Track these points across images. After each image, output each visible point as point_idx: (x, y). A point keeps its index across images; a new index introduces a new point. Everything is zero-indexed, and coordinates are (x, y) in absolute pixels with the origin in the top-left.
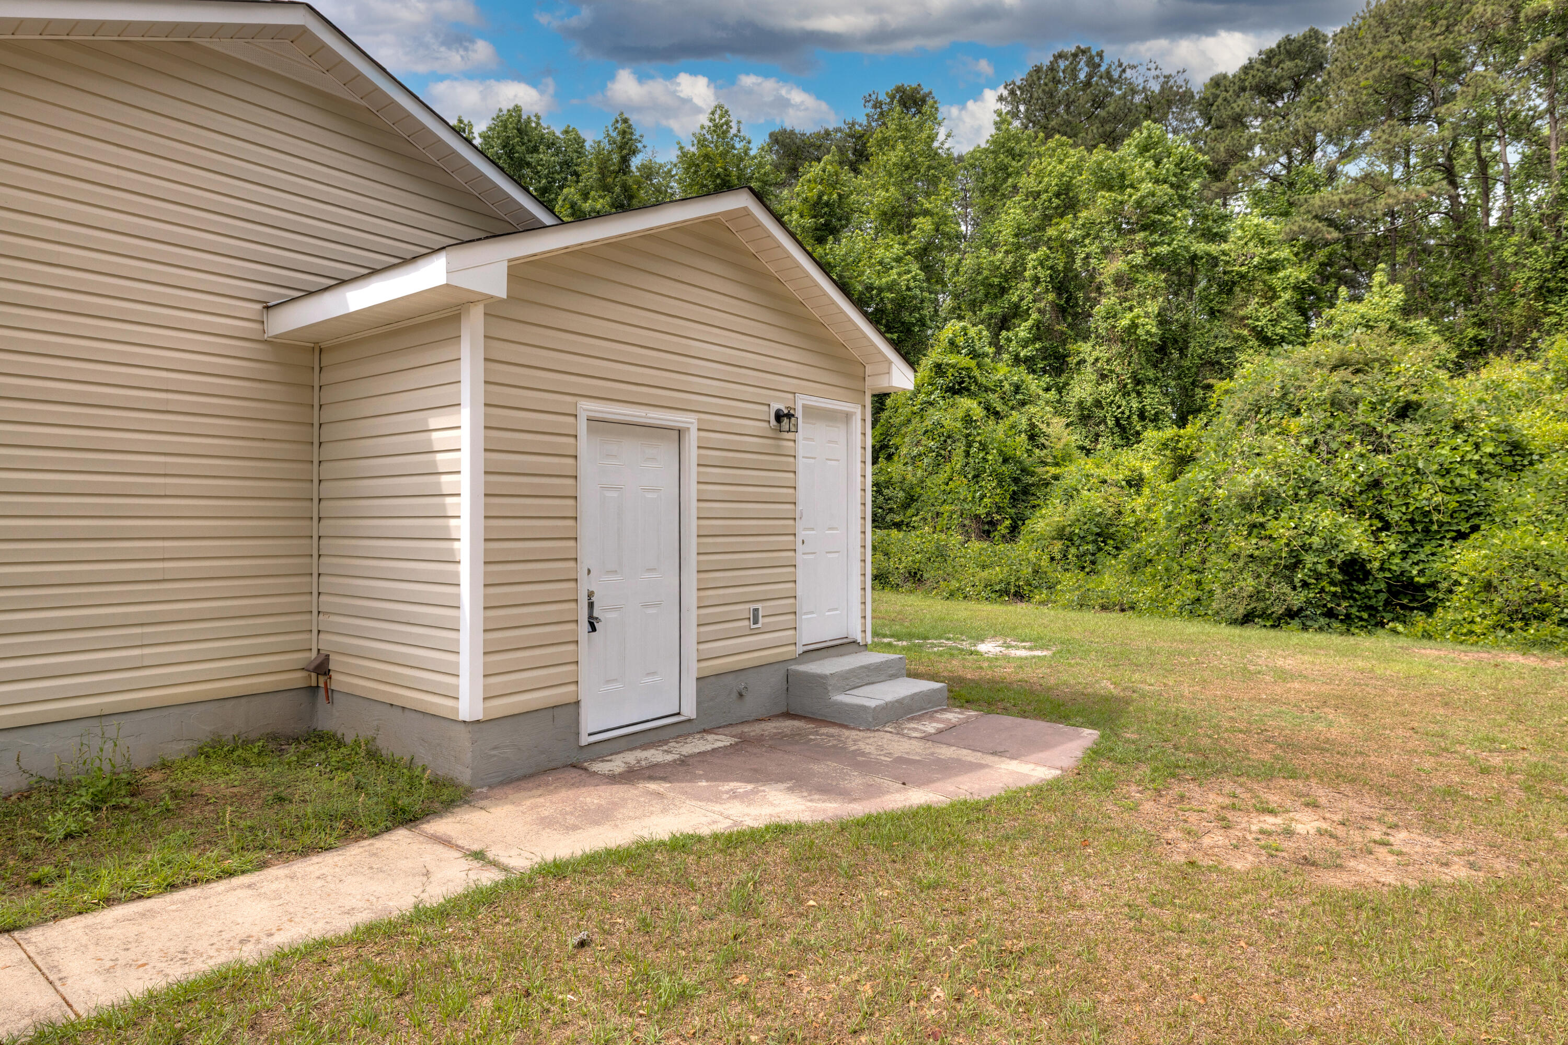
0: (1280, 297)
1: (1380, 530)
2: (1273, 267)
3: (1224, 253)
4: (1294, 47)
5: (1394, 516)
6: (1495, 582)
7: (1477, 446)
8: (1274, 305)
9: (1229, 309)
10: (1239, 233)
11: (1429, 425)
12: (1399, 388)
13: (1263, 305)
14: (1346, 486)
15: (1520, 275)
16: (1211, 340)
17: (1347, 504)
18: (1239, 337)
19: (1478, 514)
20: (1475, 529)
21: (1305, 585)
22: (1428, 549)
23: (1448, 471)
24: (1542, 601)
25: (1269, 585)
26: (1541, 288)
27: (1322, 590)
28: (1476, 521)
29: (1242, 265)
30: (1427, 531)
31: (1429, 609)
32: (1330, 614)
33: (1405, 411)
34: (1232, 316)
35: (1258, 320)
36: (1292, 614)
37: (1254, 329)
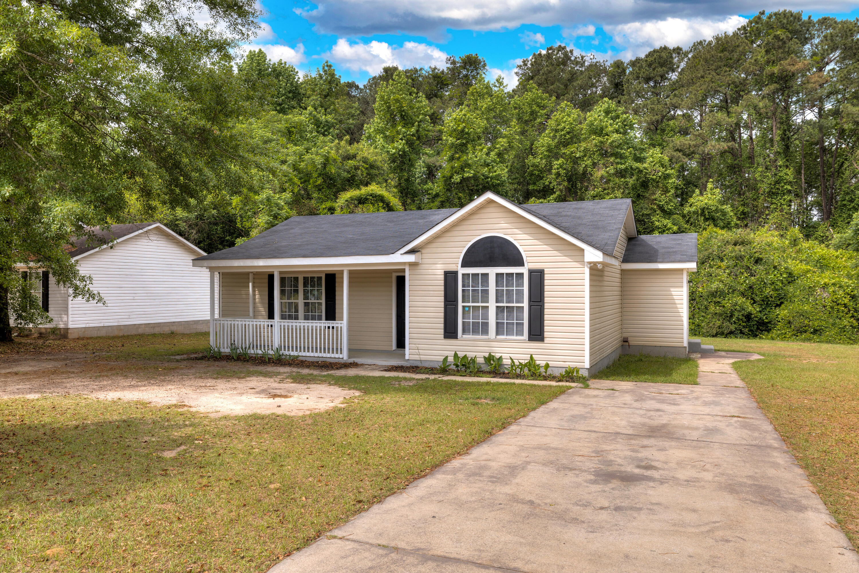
0: (670, 191)
1: (753, 303)
2: (667, 177)
3: (645, 168)
4: (662, 61)
5: (757, 299)
6: (792, 321)
7: (781, 275)
8: (668, 195)
9: (647, 195)
10: (651, 159)
11: (766, 267)
12: (755, 253)
13: (662, 195)
14: (742, 288)
15: (762, 186)
16: (640, 210)
17: (743, 294)
18: (652, 209)
19: (782, 298)
20: (782, 303)
21: (735, 323)
22: (768, 309)
23: (773, 283)
24: (806, 326)
25: (723, 323)
26: (770, 191)
27: (740, 325)
28: (782, 300)
29: (654, 175)
30: (767, 304)
31: (769, 331)
32: (742, 332)
33: (758, 261)
34: (648, 199)
35: (660, 201)
36: (731, 333)
37: (658, 206)
